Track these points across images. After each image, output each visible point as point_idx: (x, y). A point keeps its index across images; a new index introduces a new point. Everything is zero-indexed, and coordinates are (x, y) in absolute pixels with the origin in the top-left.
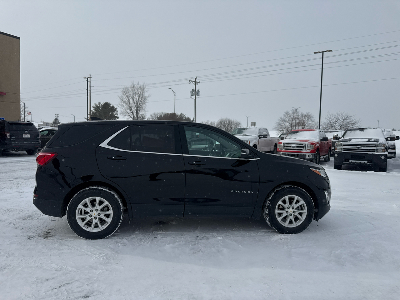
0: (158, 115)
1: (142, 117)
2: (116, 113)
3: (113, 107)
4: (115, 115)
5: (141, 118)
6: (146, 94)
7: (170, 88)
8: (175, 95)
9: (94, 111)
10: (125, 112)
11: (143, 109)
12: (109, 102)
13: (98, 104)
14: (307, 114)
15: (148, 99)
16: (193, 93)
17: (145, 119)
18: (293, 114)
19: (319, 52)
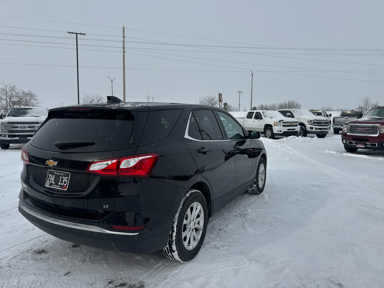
14: (29, 93)
18: (11, 91)
19: (73, 33)
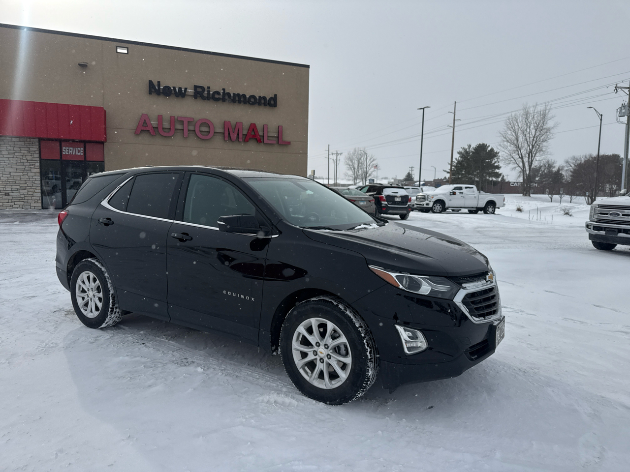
0: (581, 160)
1: (549, 165)
2: (496, 160)
3: (492, 150)
4: (494, 163)
5: (545, 166)
6: (550, 124)
7: (590, 108)
8: (601, 120)
9: (460, 158)
10: (510, 157)
11: (541, 150)
12: (485, 143)
13: (467, 147)
15: (552, 131)
16: (623, 111)
17: (554, 167)
